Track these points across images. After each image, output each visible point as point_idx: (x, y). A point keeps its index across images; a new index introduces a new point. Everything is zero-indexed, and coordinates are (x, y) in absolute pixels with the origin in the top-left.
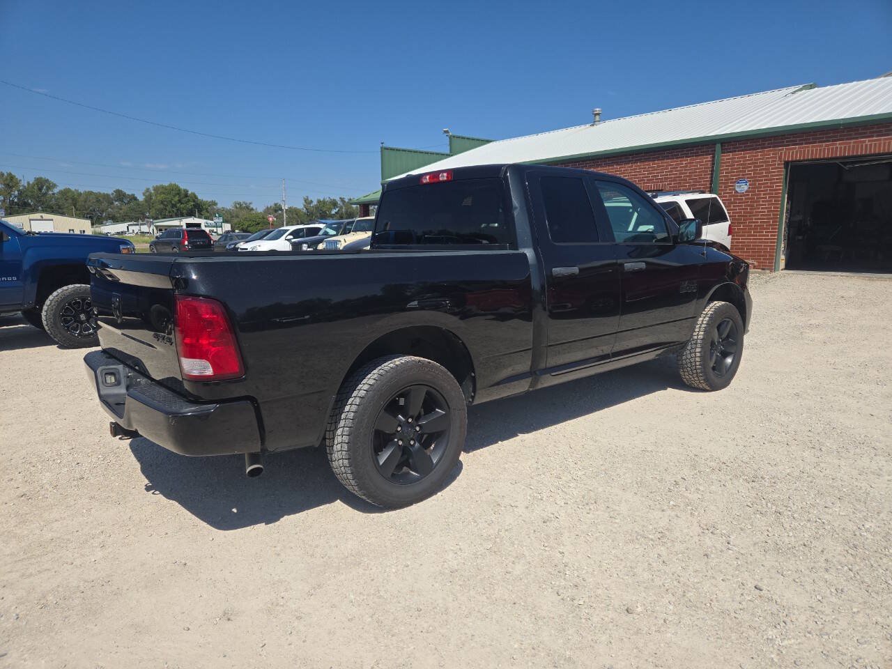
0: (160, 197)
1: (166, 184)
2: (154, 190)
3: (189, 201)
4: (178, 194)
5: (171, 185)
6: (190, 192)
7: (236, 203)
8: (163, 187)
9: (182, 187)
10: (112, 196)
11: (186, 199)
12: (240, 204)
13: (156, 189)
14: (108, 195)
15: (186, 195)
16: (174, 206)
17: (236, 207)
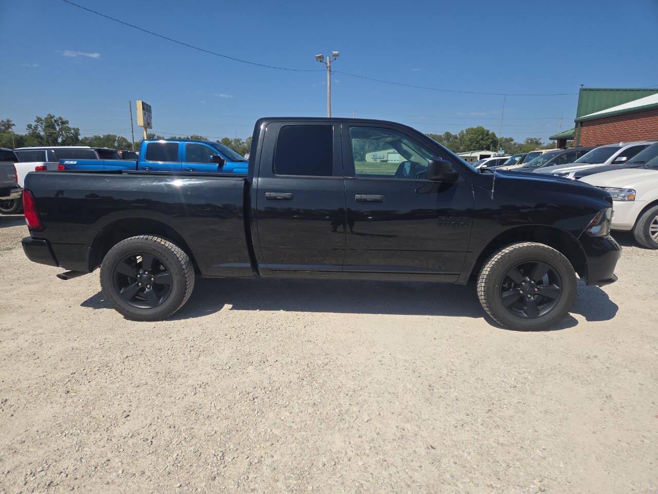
0: (469, 136)
1: (475, 127)
2: (466, 131)
3: (489, 138)
4: (482, 134)
5: (478, 128)
6: (490, 132)
7: (528, 139)
8: (472, 129)
9: (486, 128)
10: (443, 137)
11: (487, 137)
12: (531, 140)
13: (468, 131)
14: (441, 136)
15: (487, 135)
16: (478, 142)
17: (528, 143)
